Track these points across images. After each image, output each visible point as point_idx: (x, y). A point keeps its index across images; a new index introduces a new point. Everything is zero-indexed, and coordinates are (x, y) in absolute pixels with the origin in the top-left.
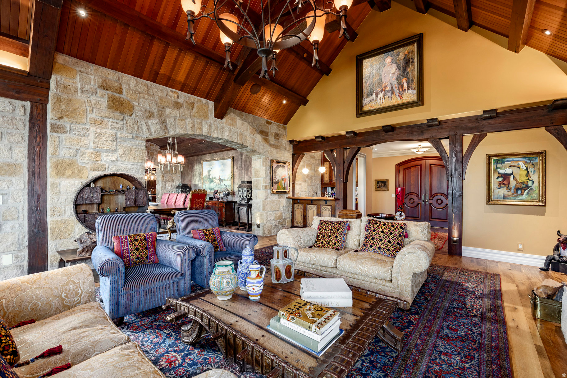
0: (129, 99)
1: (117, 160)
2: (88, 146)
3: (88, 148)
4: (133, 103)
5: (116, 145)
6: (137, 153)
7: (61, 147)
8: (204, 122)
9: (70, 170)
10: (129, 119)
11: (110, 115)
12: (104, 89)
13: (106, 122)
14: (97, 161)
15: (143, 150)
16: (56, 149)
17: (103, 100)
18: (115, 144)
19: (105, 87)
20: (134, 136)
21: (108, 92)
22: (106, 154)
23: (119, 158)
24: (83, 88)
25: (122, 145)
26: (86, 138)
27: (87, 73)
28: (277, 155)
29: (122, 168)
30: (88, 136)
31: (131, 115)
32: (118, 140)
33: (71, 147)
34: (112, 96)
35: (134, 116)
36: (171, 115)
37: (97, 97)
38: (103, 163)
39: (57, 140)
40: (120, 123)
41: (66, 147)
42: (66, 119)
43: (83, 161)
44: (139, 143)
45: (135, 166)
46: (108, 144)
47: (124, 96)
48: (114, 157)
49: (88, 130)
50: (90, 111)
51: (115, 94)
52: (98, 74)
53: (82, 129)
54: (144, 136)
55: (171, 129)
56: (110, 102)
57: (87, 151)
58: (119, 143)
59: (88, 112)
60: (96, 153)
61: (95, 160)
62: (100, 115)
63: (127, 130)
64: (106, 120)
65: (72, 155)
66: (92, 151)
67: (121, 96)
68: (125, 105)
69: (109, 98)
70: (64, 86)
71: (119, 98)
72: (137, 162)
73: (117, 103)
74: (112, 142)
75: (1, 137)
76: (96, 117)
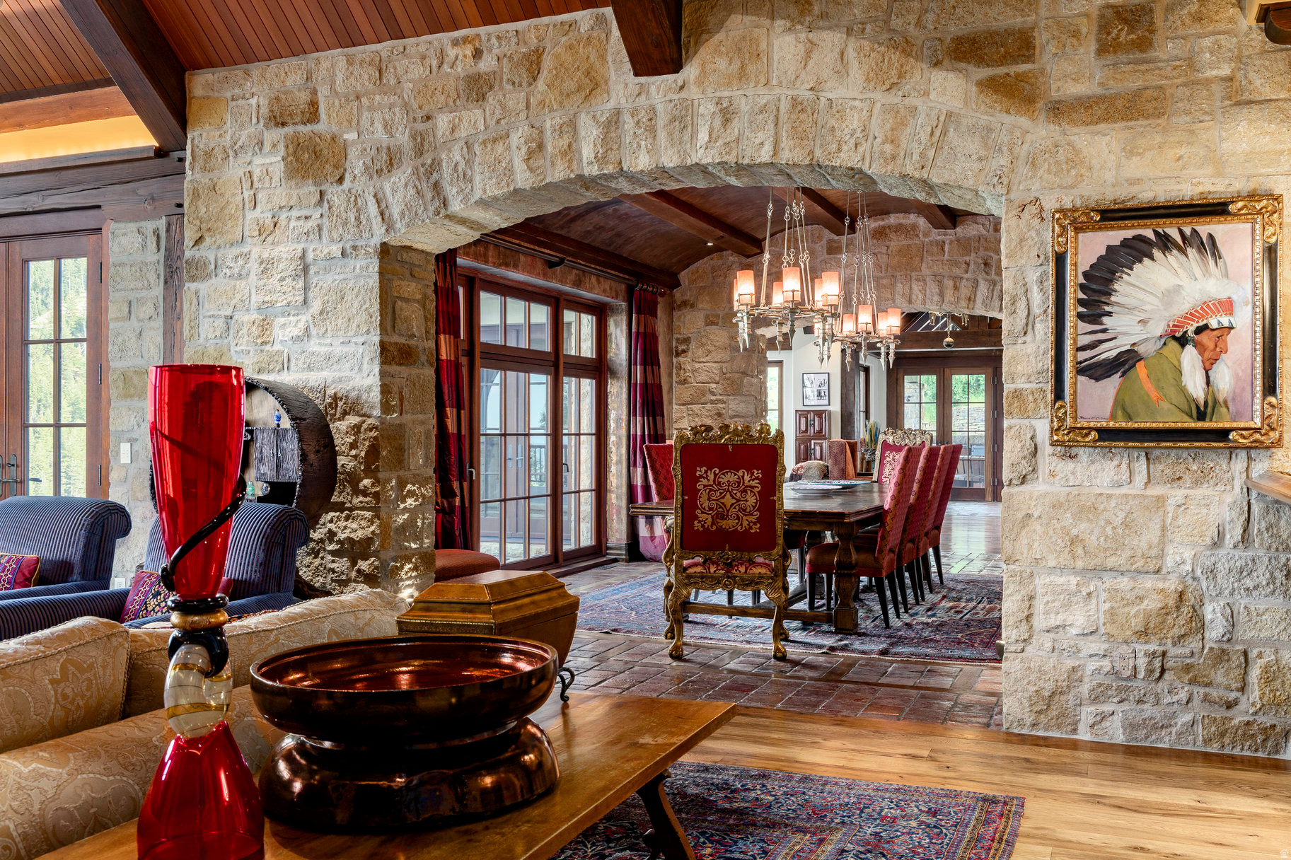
0: (335, 129)
1: (308, 333)
2: (247, 302)
3: (247, 310)
4: (346, 136)
5: (306, 289)
6: (356, 304)
7: (201, 317)
8: (584, 120)
10: (335, 194)
11: (290, 197)
12: (277, 125)
13: (283, 224)
14: (264, 343)
15: (372, 290)
16: (193, 324)
17: (275, 159)
18: (301, 284)
19: (278, 120)
20: (348, 246)
21: (285, 129)
22: (282, 320)
23: (311, 326)
25: (321, 283)
26: (243, 282)
27: (243, 98)
28: (1134, 168)
29: (319, 359)
30: (248, 273)
31: (341, 180)
32: (312, 271)
33: (216, 313)
34: (296, 135)
35: (347, 184)
36: (456, 135)
37: (265, 156)
38: (277, 347)
39: (195, 301)
40: (313, 217)
41: (209, 314)
42: (208, 241)
43: (239, 348)
44: (361, 269)
45: (351, 349)
46: (285, 289)
47: (321, 127)
48: (299, 325)
49: (247, 256)
50: (250, 202)
51: (301, 128)
52: (265, 86)
53: (237, 257)
54: (372, 242)
55: (455, 190)
56: (290, 159)
57: (246, 318)
58: (315, 280)
59: (247, 206)
60: (264, 320)
61: (259, 341)
62: (269, 206)
63: (330, 231)
64: (283, 216)
65: (218, 333)
66: (254, 316)
67: (315, 128)
68: (325, 152)
69: (287, 147)
70: (206, 153)
71: (310, 138)
72: (355, 336)
73: (307, 156)
74: (294, 279)
75: (130, 312)
76: (262, 215)
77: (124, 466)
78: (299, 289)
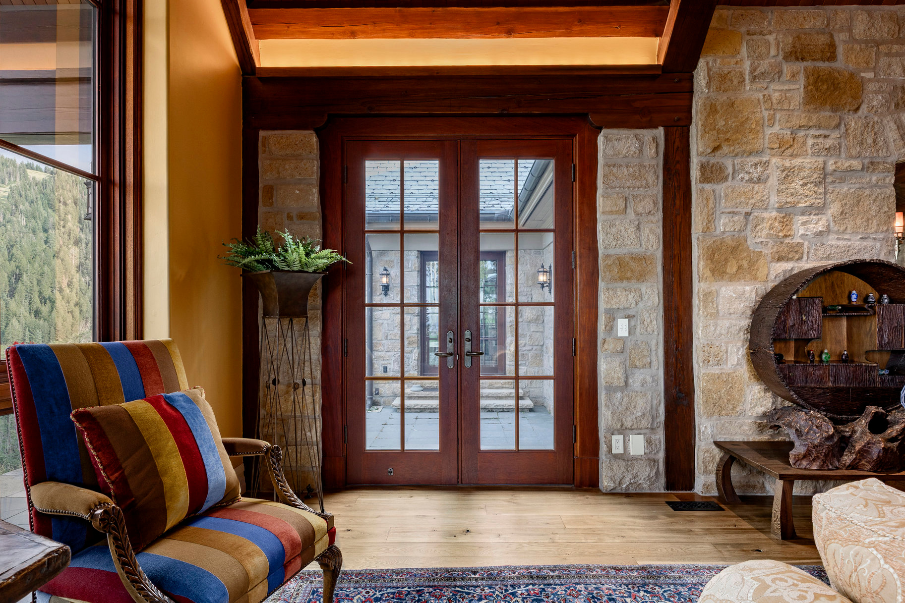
0: (851, 67)
1: (828, 231)
2: (767, 202)
3: (766, 209)
4: (863, 74)
5: (825, 193)
6: (874, 208)
7: (718, 213)
9: (734, 262)
10: (853, 122)
11: (810, 119)
12: (797, 59)
13: (801, 140)
14: (786, 236)
15: (889, 198)
17: (794, 87)
18: (822, 189)
19: (796, 54)
20: (866, 162)
21: (805, 63)
22: (805, 218)
23: (832, 224)
24: (755, 71)
25: (837, 190)
26: (763, 186)
27: (761, 33)
30: (768, 178)
31: (858, 109)
32: (830, 179)
33: (736, 210)
34: (816, 70)
35: (864, 109)
37: (783, 83)
38: (797, 240)
39: (713, 198)
40: (832, 136)
41: (727, 210)
42: (725, 149)
43: (757, 240)
44: (878, 180)
45: (870, 243)
46: (807, 193)
47: (840, 63)
48: (821, 223)
49: (767, 163)
50: (769, 120)
51: (820, 64)
52: (783, 27)
53: (756, 165)
54: (889, 160)
56: (810, 88)
57: (766, 215)
58: (832, 187)
59: (766, 123)
60: (784, 217)
61: (781, 234)
62: (789, 125)
63: (848, 149)
64: (802, 133)
65: (737, 227)
66: (774, 214)
67: (834, 65)
68: (842, 85)
69: (807, 78)
70: (721, 76)
71: (830, 72)
72: (876, 232)
73: (825, 87)
74: (816, 186)
75: (626, 207)
76: (781, 132)
77: (621, 338)
78: (820, 194)
